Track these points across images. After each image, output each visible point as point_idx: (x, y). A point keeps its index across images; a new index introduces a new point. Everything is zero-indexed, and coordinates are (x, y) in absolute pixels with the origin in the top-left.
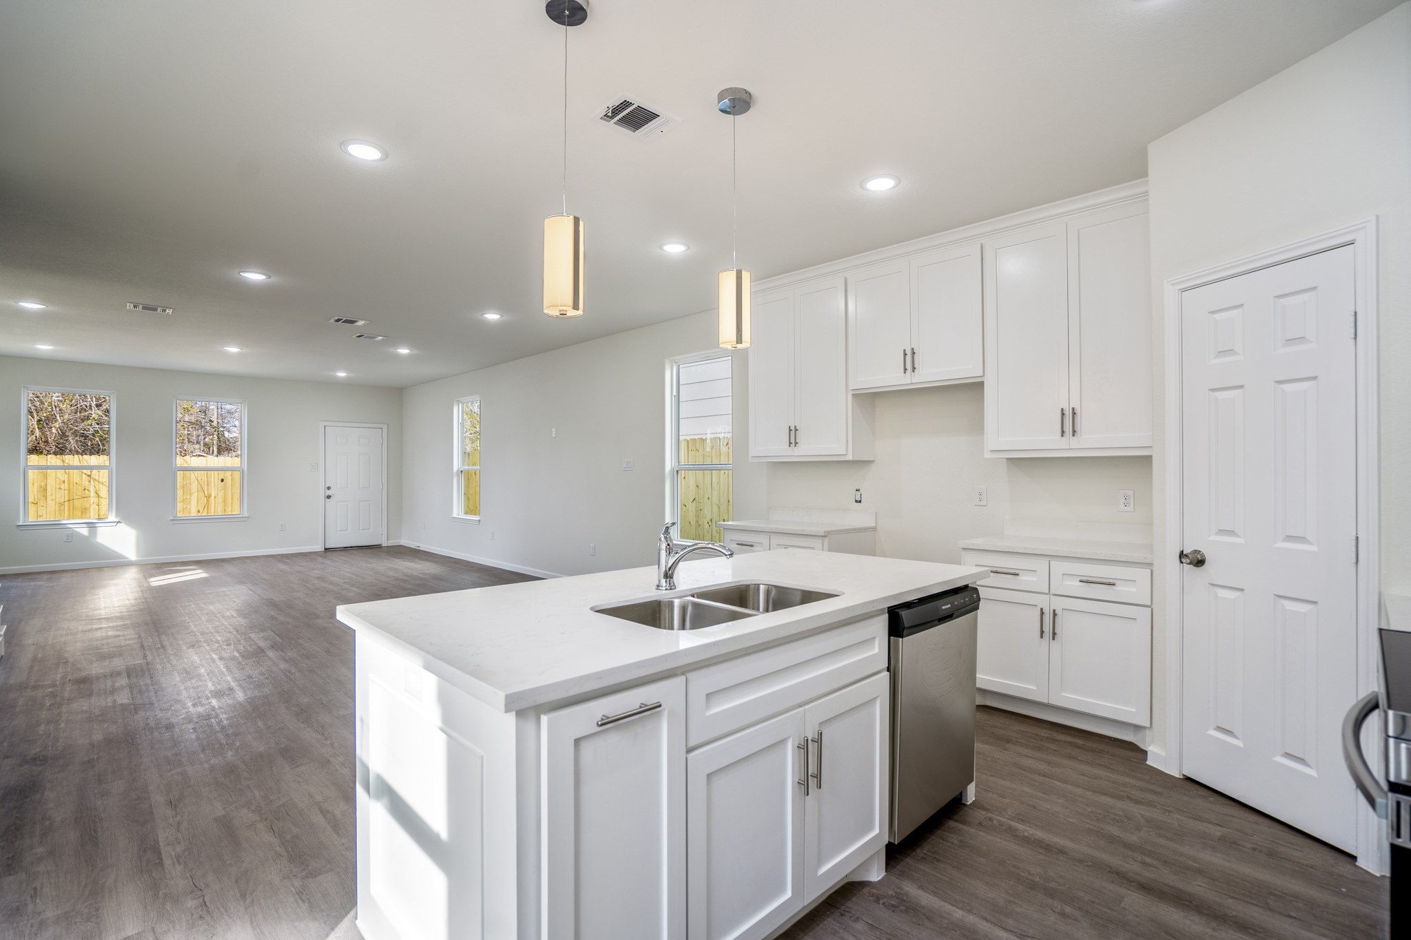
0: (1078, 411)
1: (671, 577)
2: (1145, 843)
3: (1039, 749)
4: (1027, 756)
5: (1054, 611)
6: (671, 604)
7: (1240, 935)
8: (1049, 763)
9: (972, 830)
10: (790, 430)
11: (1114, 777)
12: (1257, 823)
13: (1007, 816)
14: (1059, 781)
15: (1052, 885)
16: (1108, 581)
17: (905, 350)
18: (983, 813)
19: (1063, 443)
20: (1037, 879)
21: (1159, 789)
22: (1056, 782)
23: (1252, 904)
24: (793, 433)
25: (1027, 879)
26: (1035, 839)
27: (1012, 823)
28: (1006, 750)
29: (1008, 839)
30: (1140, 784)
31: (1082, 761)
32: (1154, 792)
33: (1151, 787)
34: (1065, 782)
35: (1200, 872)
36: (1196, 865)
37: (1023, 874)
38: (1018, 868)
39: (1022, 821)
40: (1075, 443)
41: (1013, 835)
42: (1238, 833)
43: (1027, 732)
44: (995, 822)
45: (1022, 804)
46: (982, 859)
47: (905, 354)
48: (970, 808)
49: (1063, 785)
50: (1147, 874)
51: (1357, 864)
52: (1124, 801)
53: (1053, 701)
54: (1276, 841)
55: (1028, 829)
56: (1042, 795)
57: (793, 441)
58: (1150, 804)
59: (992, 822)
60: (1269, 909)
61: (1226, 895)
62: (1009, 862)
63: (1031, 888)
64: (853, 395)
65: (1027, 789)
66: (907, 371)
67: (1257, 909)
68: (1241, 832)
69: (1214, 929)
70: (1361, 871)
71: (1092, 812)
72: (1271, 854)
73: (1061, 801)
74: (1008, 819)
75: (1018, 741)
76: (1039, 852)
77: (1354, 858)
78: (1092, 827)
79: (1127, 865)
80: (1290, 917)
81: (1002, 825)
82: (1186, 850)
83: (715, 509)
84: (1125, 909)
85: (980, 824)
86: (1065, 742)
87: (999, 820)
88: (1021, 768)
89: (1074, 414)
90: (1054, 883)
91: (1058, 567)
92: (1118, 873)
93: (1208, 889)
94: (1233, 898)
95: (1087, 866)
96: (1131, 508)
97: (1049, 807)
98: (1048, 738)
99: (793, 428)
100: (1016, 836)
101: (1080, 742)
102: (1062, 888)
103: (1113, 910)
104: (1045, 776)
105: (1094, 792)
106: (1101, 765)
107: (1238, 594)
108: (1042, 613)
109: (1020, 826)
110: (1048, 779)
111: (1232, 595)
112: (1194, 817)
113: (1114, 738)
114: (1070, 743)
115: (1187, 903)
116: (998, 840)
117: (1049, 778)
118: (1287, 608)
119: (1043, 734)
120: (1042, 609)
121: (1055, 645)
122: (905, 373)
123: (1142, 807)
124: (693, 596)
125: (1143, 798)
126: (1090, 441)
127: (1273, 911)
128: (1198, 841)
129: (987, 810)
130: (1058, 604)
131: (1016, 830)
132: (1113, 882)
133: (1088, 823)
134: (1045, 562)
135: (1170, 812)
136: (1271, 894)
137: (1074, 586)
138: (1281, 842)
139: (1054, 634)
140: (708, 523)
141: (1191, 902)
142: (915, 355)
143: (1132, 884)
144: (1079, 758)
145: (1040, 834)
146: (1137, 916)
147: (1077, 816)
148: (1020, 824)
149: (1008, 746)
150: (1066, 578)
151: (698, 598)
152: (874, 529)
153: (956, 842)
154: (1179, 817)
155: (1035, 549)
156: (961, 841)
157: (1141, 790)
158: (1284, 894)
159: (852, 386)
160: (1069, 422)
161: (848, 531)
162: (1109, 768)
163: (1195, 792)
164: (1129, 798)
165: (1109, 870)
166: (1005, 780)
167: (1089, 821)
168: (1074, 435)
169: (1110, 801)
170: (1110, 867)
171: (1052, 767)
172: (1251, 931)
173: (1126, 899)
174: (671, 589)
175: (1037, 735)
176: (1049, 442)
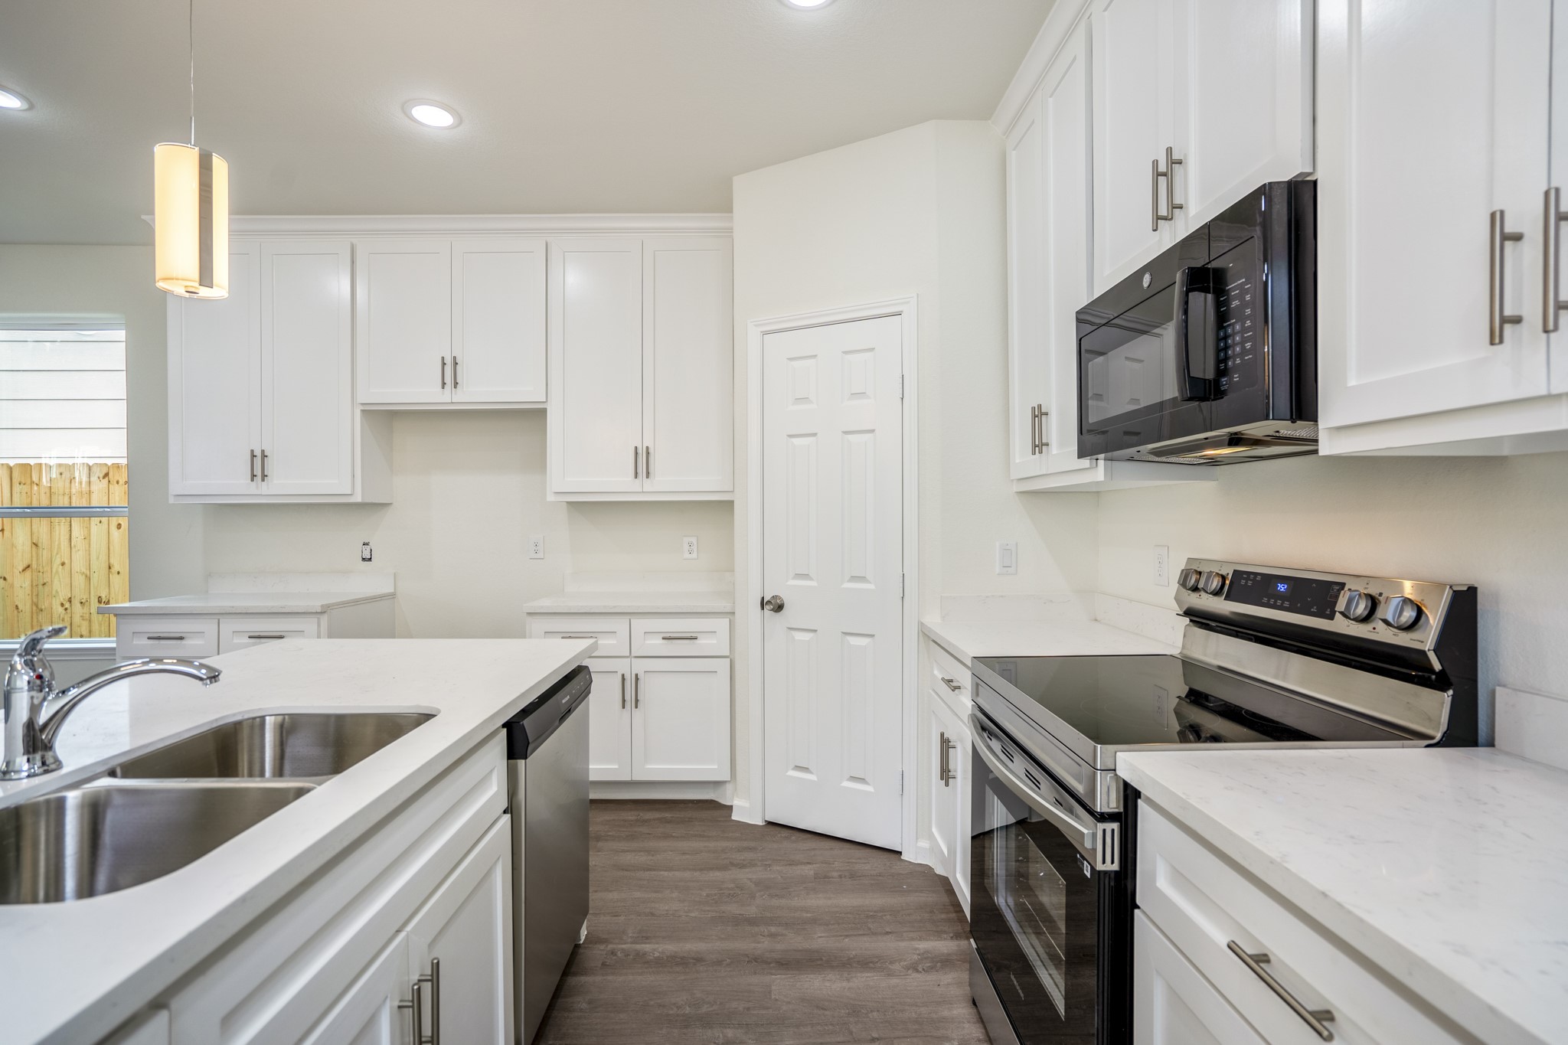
0: (651, 451)
1: (48, 747)
2: (764, 911)
3: (632, 837)
4: (624, 851)
5: (637, 675)
6: (58, 807)
7: (866, 975)
8: (648, 852)
9: (598, 978)
10: (253, 456)
11: (712, 845)
12: (831, 849)
13: (629, 940)
14: (666, 871)
15: (705, 1009)
16: (689, 635)
17: (443, 358)
18: (602, 947)
19: (636, 485)
20: (687, 1010)
21: (752, 844)
22: (662, 873)
23: (861, 935)
24: (258, 461)
25: (678, 1015)
26: (667, 957)
27: (638, 947)
28: (599, 851)
29: (640, 971)
30: (735, 844)
31: (677, 837)
32: (750, 849)
33: (745, 844)
34: (670, 869)
35: (814, 921)
36: (809, 915)
37: (671, 1012)
38: (664, 1006)
39: (646, 939)
40: (648, 485)
41: (645, 963)
42: (824, 865)
43: (613, 820)
44: (619, 954)
45: (639, 916)
46: (622, 1016)
47: (444, 364)
48: (585, 948)
49: (671, 874)
50: (779, 947)
51: (902, 858)
52: (730, 870)
53: (637, 777)
54: (850, 861)
55: (657, 946)
56: (654, 895)
57: (258, 471)
58: (752, 864)
59: (616, 955)
60: (873, 934)
61: (841, 936)
62: (652, 1003)
63: (686, 1027)
64: (362, 411)
65: (638, 894)
66: (446, 386)
67: (865, 938)
68: (826, 863)
69: (848, 980)
70: (907, 863)
71: (708, 896)
72: (853, 876)
73: (675, 895)
74: (632, 943)
75: (608, 836)
76: (678, 973)
77: (900, 853)
78: (714, 914)
79: (759, 945)
80: (888, 933)
81: (628, 955)
82: (795, 902)
83: (79, 581)
84: (777, 1000)
85: (604, 964)
86: (654, 820)
87: (623, 949)
88: (623, 870)
89: (648, 453)
90: (706, 1006)
91: (640, 625)
92: (756, 960)
93: (827, 937)
94: (847, 936)
95: (727, 965)
96: (694, 555)
97: (666, 908)
98: (637, 820)
99: (258, 453)
100: (647, 962)
101: (668, 815)
102: (715, 1007)
103: (767, 1008)
104: (650, 870)
105: (701, 870)
106: (696, 836)
107: (811, 635)
108: (623, 679)
109: (647, 947)
110: (654, 872)
111: (806, 636)
112: (789, 863)
113: (696, 800)
114: (660, 820)
115: (819, 962)
116: (631, 977)
117: (654, 870)
118: (852, 643)
119: (630, 818)
120: (623, 675)
121: (637, 713)
122: (443, 388)
123: (747, 870)
124: (112, 773)
125: (744, 860)
126: (665, 484)
127: (875, 934)
128: (801, 888)
129: (605, 941)
130: (640, 666)
131: (645, 954)
132: (755, 973)
133: (709, 911)
134: (625, 621)
135: (770, 865)
136: (868, 917)
137: (656, 645)
138: (854, 861)
139: (637, 701)
140: (62, 605)
141: (822, 959)
142: (458, 366)
143: (772, 965)
144: (674, 834)
145: (670, 948)
146: (789, 1003)
147: (696, 907)
148: (646, 943)
149: (600, 844)
150: (648, 637)
151: (125, 776)
152: (392, 596)
153: (584, 1006)
154: (778, 868)
155: (615, 607)
156: (590, 1002)
157: (739, 851)
158: (875, 912)
159: (362, 398)
160: (642, 462)
161: (356, 602)
162: (701, 836)
163: (779, 835)
164: (732, 864)
165: (747, 959)
166: (611, 891)
167: (708, 908)
168: (647, 477)
169: (717, 875)
170: (747, 956)
171: (653, 856)
172: (871, 965)
173: (773, 988)
174: (46, 772)
175: (625, 821)
176: (619, 483)
